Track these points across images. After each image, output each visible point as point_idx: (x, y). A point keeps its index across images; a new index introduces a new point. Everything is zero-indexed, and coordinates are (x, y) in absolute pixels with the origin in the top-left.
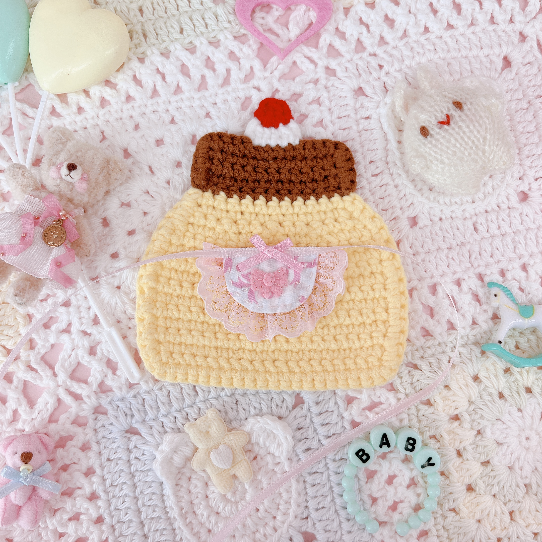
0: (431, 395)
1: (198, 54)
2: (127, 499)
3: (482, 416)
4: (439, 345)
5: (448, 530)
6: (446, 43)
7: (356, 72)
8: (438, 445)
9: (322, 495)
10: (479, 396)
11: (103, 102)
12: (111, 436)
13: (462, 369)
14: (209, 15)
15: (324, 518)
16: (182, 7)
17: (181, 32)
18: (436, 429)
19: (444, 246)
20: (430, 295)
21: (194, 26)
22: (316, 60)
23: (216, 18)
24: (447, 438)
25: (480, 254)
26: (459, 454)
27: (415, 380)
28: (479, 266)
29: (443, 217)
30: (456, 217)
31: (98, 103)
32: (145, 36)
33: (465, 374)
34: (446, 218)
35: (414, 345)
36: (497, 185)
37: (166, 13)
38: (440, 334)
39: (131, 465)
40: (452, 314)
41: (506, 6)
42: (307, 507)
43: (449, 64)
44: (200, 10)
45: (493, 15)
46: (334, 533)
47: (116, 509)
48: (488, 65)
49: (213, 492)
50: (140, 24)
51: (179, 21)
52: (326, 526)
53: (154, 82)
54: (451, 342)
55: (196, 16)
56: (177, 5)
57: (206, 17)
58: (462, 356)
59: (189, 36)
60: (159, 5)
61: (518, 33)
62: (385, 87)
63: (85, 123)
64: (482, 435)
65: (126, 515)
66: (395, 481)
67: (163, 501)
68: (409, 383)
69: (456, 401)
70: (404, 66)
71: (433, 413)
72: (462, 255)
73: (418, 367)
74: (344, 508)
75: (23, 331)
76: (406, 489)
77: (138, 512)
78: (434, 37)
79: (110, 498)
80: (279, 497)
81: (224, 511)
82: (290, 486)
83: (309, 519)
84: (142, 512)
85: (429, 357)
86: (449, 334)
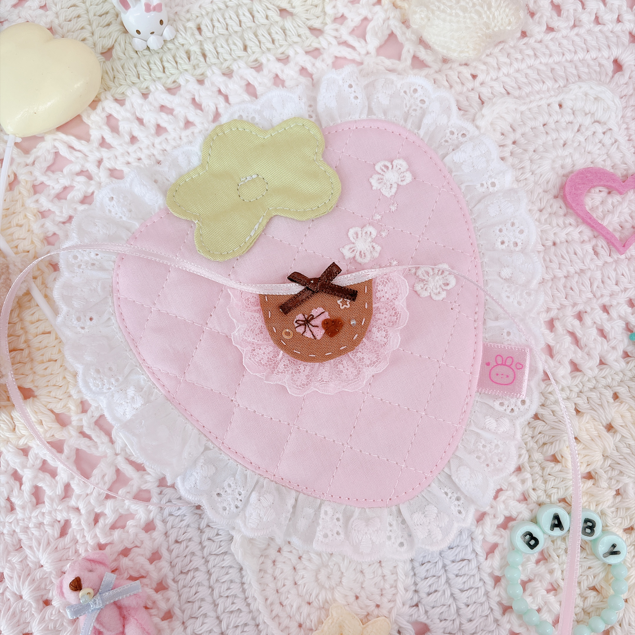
0: (557, 449)
1: (265, 71)
3: (621, 472)
4: (562, 390)
5: (589, 613)
6: (547, 47)
7: (446, 84)
9: (434, 576)
10: (615, 449)
11: (159, 129)
12: (179, 513)
13: (592, 416)
14: (276, 30)
15: (438, 604)
16: (245, 23)
17: (245, 48)
18: (566, 490)
19: (560, 274)
20: (547, 332)
21: (260, 42)
23: (284, 32)
25: (603, 282)
27: (536, 432)
28: (602, 296)
29: (558, 241)
30: (573, 240)
31: (153, 131)
32: (204, 56)
33: (596, 423)
34: (561, 242)
36: (618, 201)
37: (227, 29)
39: (203, 548)
40: (575, 353)
41: (612, 4)
42: (416, 591)
43: (552, 70)
44: (265, 25)
45: (597, 15)
46: (451, 622)
48: (598, 69)
49: (303, 578)
50: (199, 42)
51: (242, 38)
52: (441, 613)
53: (216, 105)
54: (576, 385)
55: (262, 32)
56: (240, 21)
57: (272, 31)
58: (591, 401)
59: (254, 53)
60: (219, 21)
61: (628, 33)
62: (480, 98)
63: (139, 154)
64: (622, 495)
65: (199, 609)
67: (244, 591)
68: (529, 436)
69: (588, 455)
70: (501, 74)
71: (561, 471)
72: (582, 284)
73: (540, 417)
74: (462, 591)
75: (73, 392)
76: (535, 565)
77: (213, 605)
78: (533, 41)
79: (180, 588)
80: (382, 581)
81: (316, 600)
82: (395, 567)
83: (419, 605)
84: (218, 605)
85: (551, 404)
86: (574, 377)
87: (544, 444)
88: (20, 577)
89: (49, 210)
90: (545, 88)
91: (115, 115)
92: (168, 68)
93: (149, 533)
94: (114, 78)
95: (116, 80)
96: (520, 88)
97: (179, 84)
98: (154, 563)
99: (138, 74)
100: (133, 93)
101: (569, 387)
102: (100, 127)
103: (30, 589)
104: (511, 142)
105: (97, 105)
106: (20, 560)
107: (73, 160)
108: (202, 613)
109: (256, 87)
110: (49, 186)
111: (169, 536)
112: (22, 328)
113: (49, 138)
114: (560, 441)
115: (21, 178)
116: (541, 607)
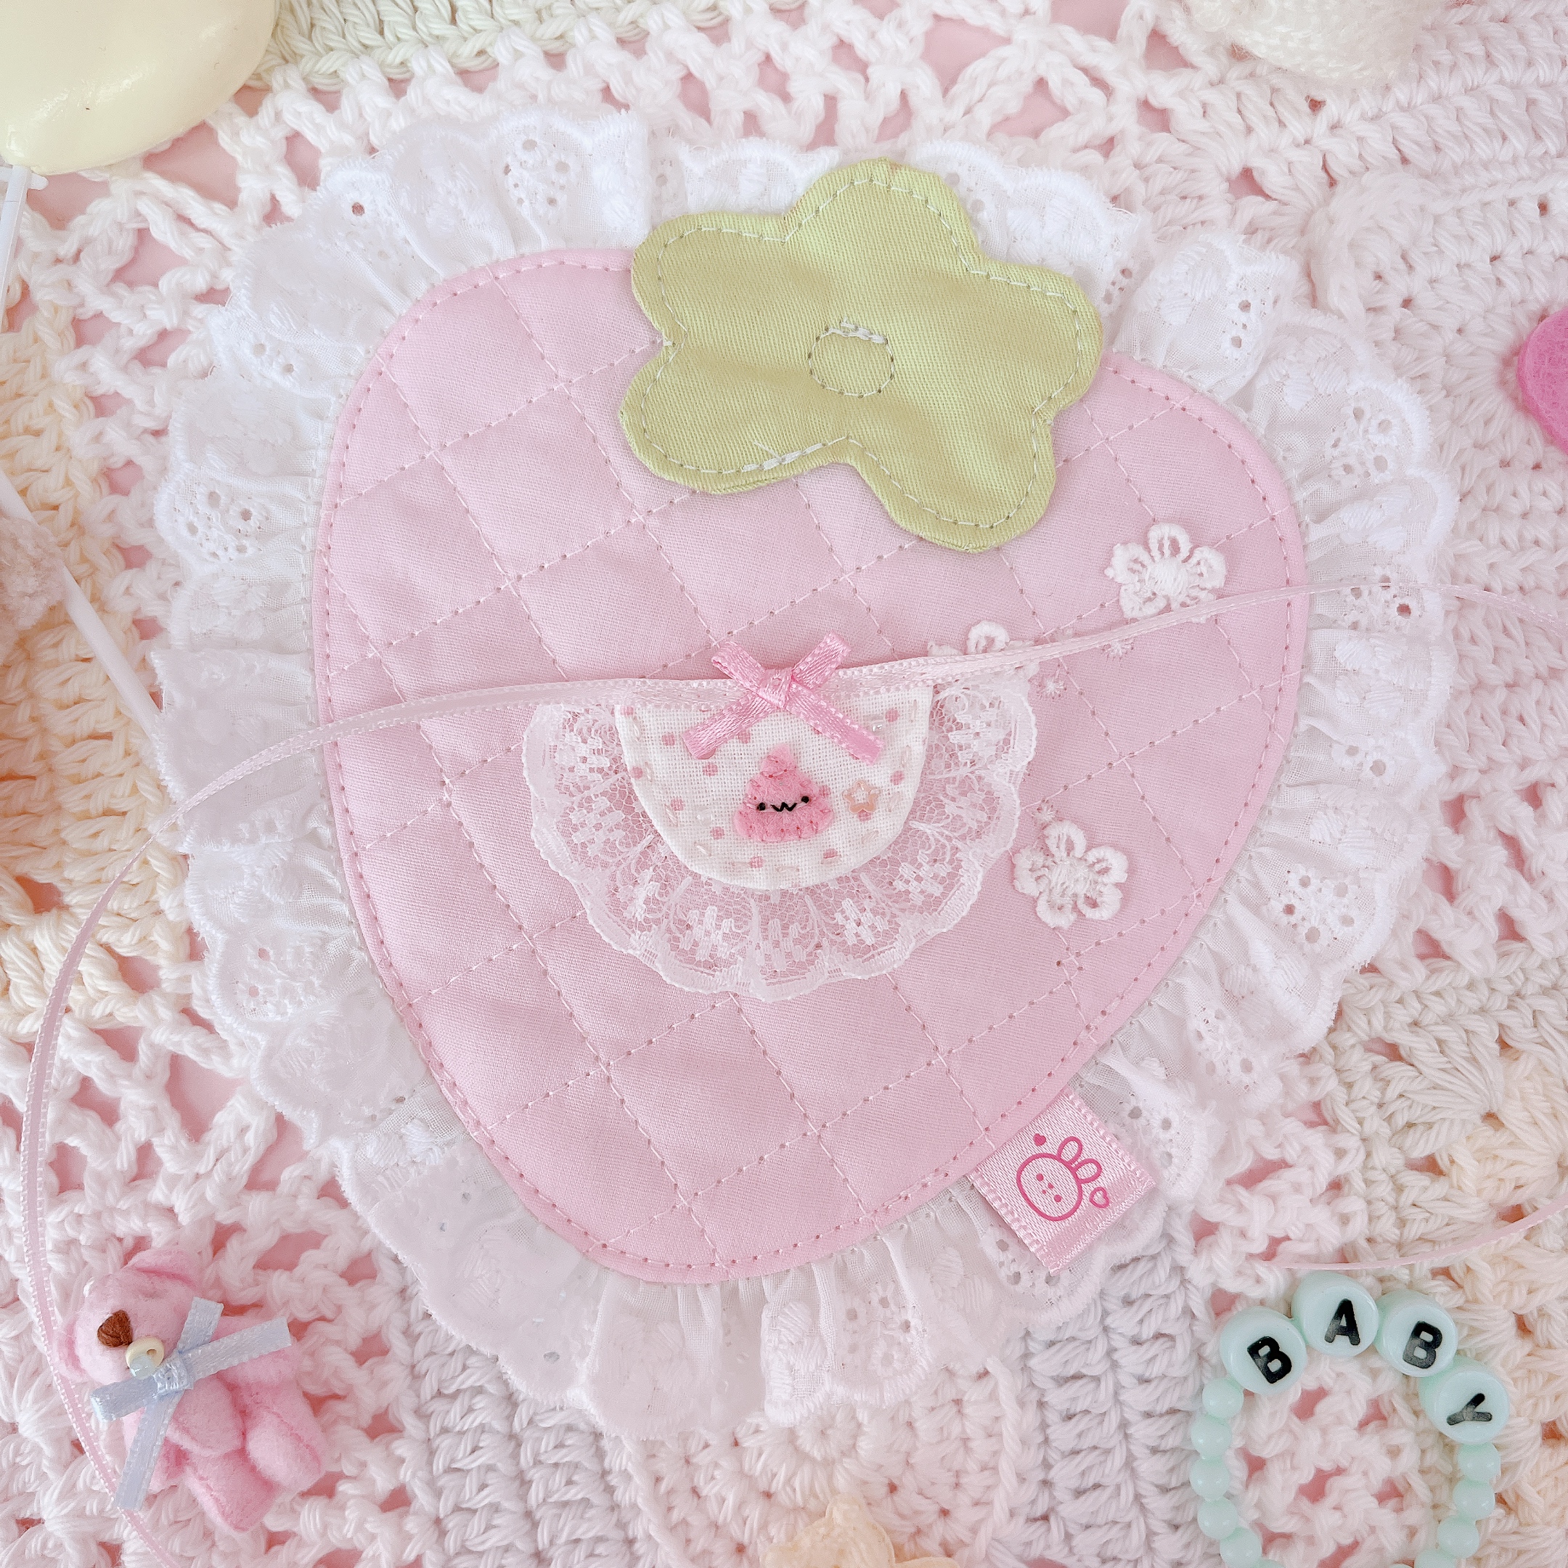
0: (1441, 1142)
1: (737, 44)
2: (485, 1441)
4: (1471, 986)
6: (1522, 37)
7: (1237, 119)
8: (1457, 1299)
9: (1095, 1448)
13: (1540, 1062)
15: (1100, 1520)
19: (1495, 676)
20: (1447, 831)
22: (1112, 79)
24: (1488, 1278)
26: (1523, 1327)
27: (1392, 1092)
29: (1497, 586)
30: (1538, 588)
33: (1549, 1079)
34: (1506, 591)
35: (1392, 984)
38: (1477, 953)
40: (1513, 889)
42: (1046, 1483)
43: (1531, 104)
46: (1132, 1564)
47: (450, 1470)
49: (757, 1431)
52: (1107, 1542)
54: (1508, 978)
58: (1543, 1023)
62: (1325, 168)
65: (480, 1490)
66: (1321, 1407)
67: (600, 1454)
68: (1372, 1103)
69: (1521, 1163)
70: (1389, 105)
71: (1445, 1199)
72: (1551, 709)
73: (1403, 1053)
74: (1164, 1490)
75: (166, 903)
76: (1355, 1433)
77: (517, 1483)
78: (1486, 16)
79: (432, 1435)
80: (962, 1451)
81: (788, 1489)
82: (997, 1418)
83: (1052, 1519)
84: (530, 1482)
85: (1437, 1024)
86: (1503, 955)
87: (1410, 1125)
88: (11, 1378)
89: (117, 394)
90: (1505, 154)
91: (310, 135)
92: (465, 12)
93: (358, 1285)
94: (312, 25)
95: (317, 31)
96: (1437, 149)
97: (495, 60)
98: (367, 1364)
99: (381, 22)
100: (363, 76)
101: (1488, 981)
102: (267, 167)
103: (37, 1411)
104: (1400, 300)
105: (259, 103)
106: (14, 1333)
107: (188, 257)
108: (486, 1501)
109: (708, 86)
110: (118, 324)
111: (411, 1299)
112: (33, 719)
113: (121, 187)
114: (1452, 1121)
115: (41, 296)
116: (1359, 1539)
